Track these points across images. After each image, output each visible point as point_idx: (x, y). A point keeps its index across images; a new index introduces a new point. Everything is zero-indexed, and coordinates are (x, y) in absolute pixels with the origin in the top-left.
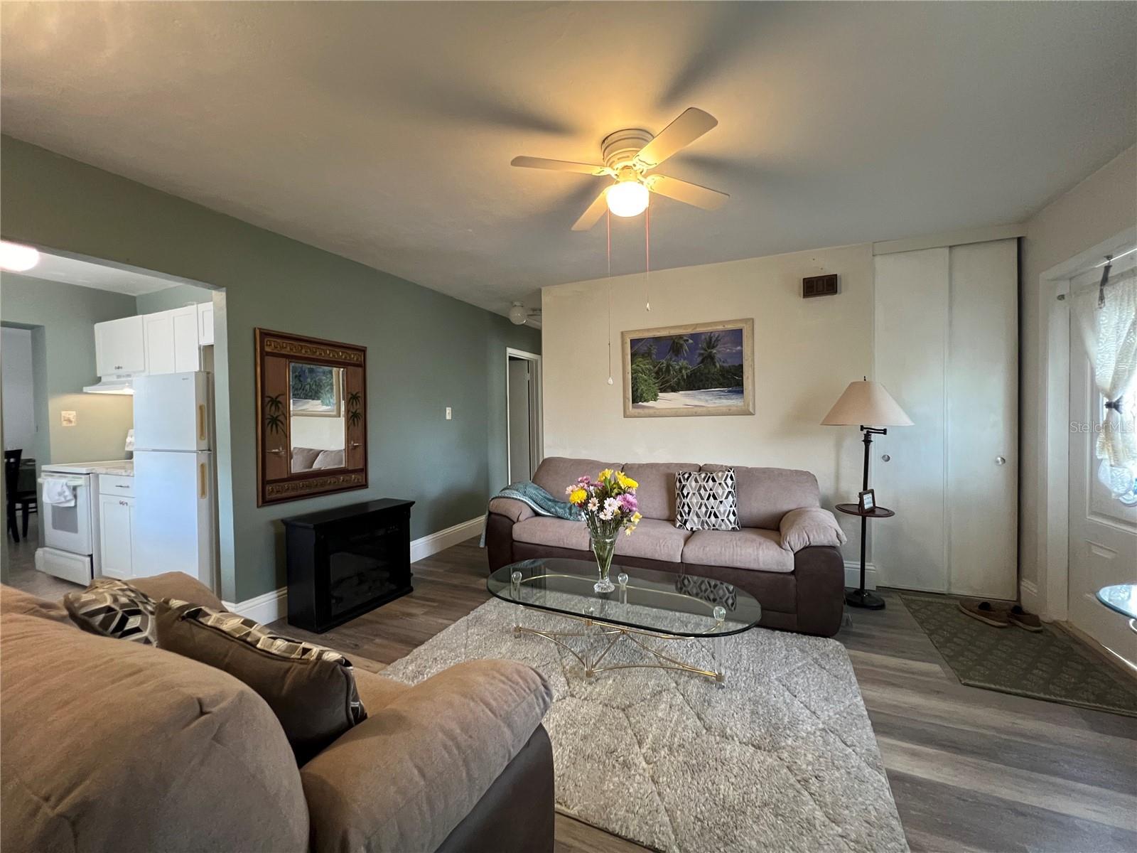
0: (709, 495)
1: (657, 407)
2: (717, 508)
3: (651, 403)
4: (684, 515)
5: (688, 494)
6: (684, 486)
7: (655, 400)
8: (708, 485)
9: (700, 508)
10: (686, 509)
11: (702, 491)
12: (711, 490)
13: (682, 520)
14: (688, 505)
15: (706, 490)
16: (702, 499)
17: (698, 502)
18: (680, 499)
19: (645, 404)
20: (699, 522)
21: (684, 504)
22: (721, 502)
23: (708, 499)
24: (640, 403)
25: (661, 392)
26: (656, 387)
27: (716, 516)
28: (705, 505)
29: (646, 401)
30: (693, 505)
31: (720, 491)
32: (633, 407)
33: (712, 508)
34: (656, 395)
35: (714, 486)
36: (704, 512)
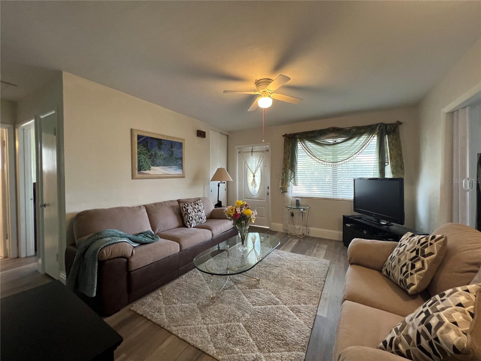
0: (198, 210)
1: (151, 173)
2: (202, 215)
3: (147, 172)
4: (190, 221)
5: (190, 212)
6: (188, 209)
7: (149, 170)
8: (196, 207)
9: (196, 217)
10: (191, 219)
11: (195, 210)
12: (198, 208)
13: (190, 224)
14: (191, 217)
15: (196, 209)
16: (196, 213)
17: (194, 215)
18: (187, 215)
19: (144, 172)
20: (196, 222)
21: (190, 217)
22: (202, 212)
23: (198, 212)
24: (142, 171)
25: (152, 166)
26: (150, 163)
27: (202, 218)
28: (198, 215)
29: (145, 170)
30: (193, 216)
31: (201, 208)
32: (138, 173)
33: (200, 215)
34: (150, 167)
35: (198, 206)
36: (198, 218)
